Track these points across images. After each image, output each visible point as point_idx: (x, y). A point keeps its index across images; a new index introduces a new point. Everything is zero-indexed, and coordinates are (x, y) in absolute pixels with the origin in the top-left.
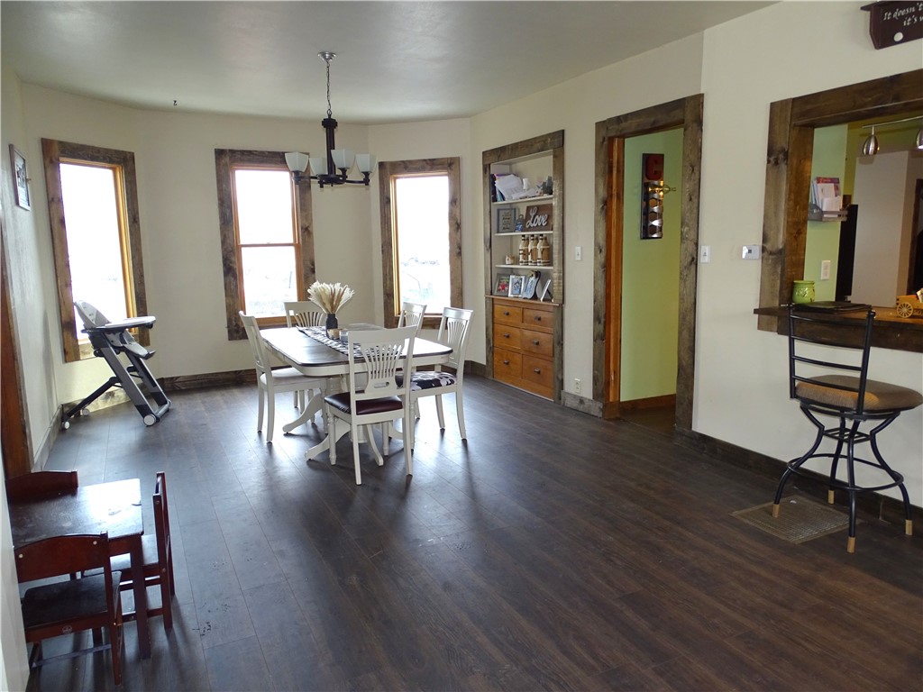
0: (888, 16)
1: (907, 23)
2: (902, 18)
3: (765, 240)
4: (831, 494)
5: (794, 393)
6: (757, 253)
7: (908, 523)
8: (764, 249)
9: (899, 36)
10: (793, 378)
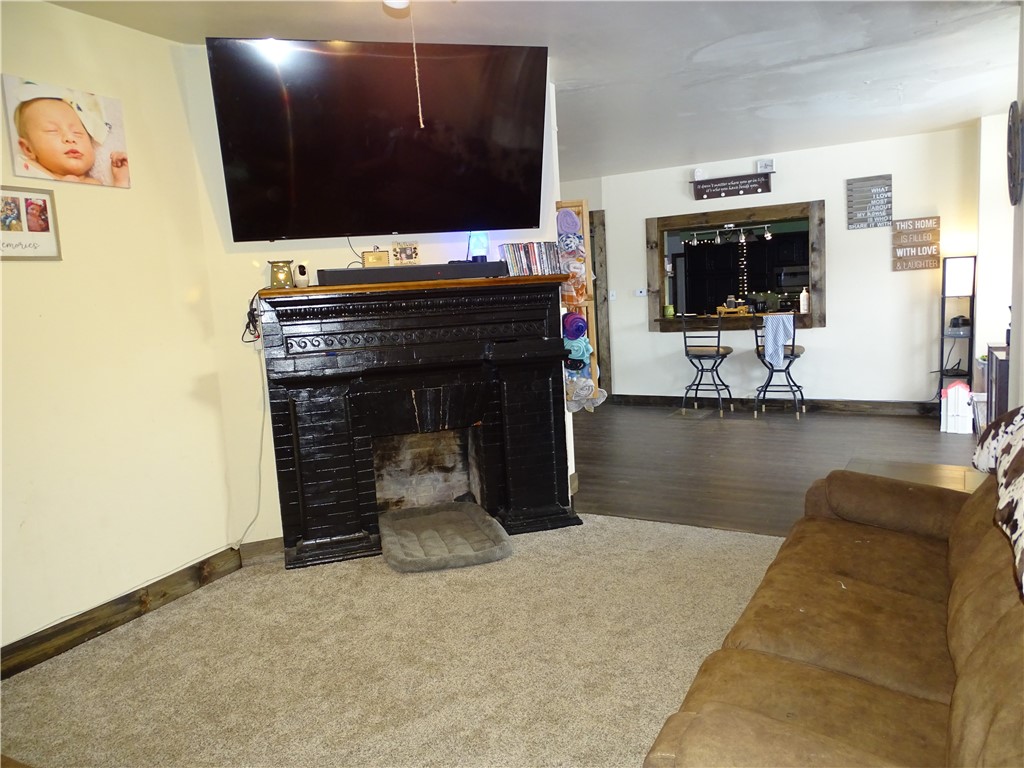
0: (699, 187)
1: (708, 191)
2: (705, 189)
3: (649, 286)
4: (696, 404)
5: (687, 354)
6: (645, 292)
7: (732, 405)
8: (649, 291)
9: (705, 196)
10: (686, 346)
